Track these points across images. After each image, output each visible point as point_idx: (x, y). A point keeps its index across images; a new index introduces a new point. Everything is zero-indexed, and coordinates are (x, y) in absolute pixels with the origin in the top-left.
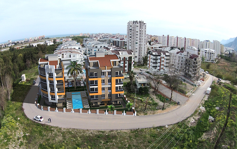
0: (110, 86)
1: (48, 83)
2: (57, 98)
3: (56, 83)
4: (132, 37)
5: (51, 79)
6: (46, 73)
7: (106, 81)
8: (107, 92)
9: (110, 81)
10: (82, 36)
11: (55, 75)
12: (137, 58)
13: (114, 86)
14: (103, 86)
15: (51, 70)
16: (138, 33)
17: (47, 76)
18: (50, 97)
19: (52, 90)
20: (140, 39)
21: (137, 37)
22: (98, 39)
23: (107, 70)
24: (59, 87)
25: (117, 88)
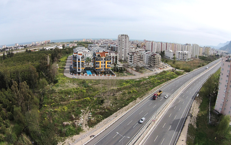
0: (105, 65)
1: (77, 63)
2: (81, 70)
3: (81, 63)
4: (121, 45)
5: (79, 61)
6: (77, 59)
7: (103, 63)
8: (103, 68)
9: (105, 63)
10: (85, 41)
11: (81, 60)
12: (124, 58)
13: (107, 65)
14: (102, 65)
15: (79, 57)
16: (124, 42)
17: (77, 60)
18: (77, 70)
19: (79, 66)
20: (125, 46)
21: (123, 45)
22: (100, 45)
23: (103, 58)
24: (82, 65)
25: (108, 66)
